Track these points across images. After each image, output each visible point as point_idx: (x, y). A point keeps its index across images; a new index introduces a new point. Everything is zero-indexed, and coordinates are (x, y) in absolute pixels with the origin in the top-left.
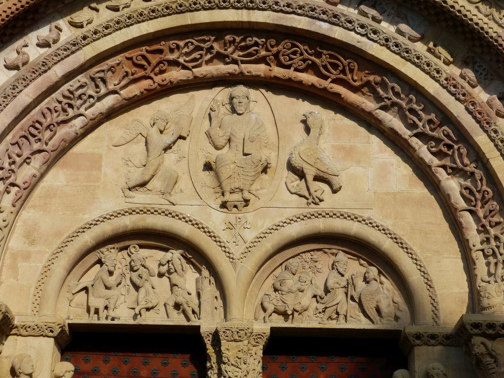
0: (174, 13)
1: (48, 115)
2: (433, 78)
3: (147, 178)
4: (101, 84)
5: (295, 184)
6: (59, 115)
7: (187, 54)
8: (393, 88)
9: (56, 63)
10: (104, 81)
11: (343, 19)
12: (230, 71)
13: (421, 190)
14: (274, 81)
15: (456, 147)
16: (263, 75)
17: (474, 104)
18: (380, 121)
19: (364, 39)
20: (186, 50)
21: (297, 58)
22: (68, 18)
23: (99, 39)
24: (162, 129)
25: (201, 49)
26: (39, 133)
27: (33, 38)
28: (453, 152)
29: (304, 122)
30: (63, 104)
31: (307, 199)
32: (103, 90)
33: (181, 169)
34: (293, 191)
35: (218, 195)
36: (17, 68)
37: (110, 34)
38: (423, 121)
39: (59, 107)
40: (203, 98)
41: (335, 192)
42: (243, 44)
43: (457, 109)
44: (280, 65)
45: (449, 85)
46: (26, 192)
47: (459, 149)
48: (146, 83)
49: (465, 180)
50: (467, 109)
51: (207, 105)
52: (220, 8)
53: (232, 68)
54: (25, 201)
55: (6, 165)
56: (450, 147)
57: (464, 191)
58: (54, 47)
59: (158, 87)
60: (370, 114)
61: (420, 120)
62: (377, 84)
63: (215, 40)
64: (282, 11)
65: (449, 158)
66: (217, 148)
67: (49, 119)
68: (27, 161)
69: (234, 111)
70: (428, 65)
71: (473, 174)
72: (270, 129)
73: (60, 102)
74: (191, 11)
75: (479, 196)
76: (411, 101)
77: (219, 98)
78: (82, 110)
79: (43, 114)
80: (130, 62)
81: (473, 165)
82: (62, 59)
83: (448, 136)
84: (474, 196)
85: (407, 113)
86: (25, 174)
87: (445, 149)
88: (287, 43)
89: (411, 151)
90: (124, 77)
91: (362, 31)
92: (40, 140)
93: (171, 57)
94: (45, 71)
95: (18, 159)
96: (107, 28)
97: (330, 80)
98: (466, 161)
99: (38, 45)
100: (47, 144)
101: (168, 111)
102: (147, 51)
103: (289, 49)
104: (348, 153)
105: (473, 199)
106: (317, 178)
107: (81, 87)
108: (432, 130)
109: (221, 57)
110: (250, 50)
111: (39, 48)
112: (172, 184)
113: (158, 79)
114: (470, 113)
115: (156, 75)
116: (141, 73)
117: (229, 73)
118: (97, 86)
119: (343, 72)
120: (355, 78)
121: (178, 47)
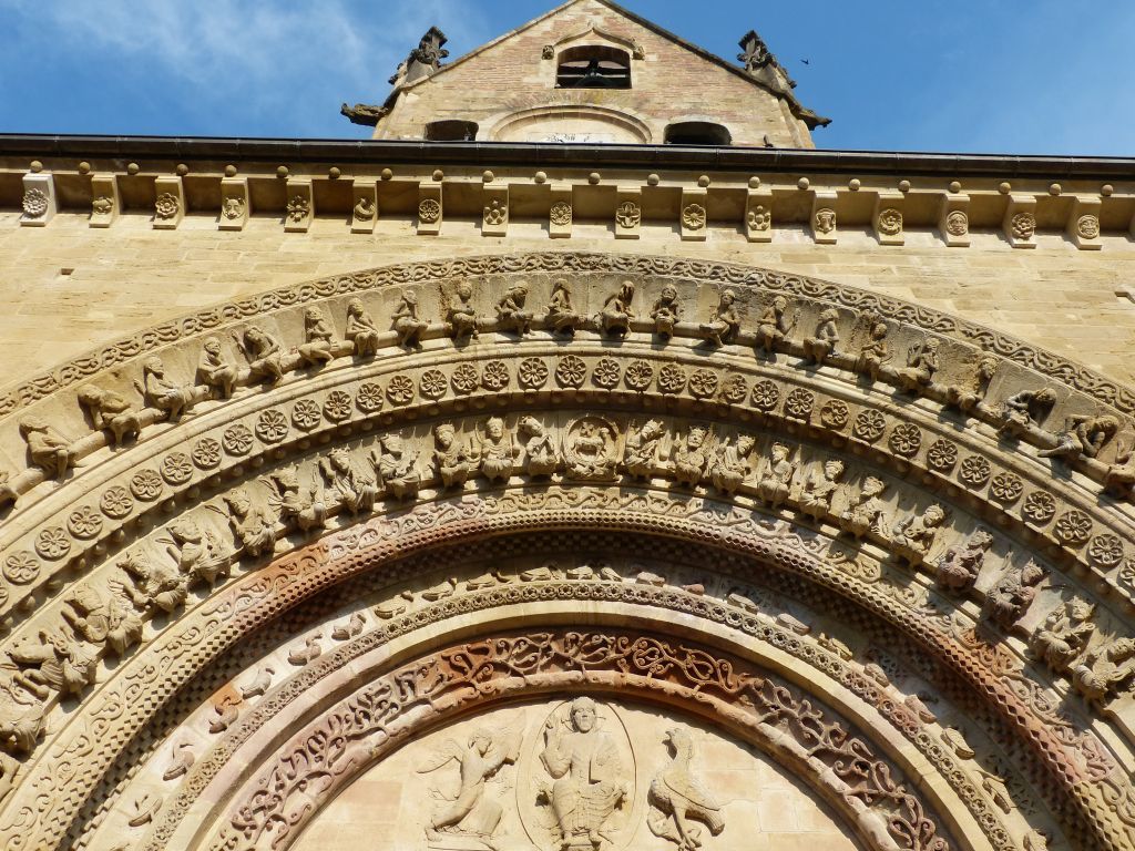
0: (504, 604)
1: (336, 725)
2: (831, 676)
3: (460, 812)
4: (408, 690)
5: (661, 823)
6: (350, 727)
7: (519, 656)
8: (780, 693)
9: (353, 658)
10: (412, 685)
11: (710, 609)
12: (572, 678)
13: (831, 831)
14: (627, 691)
15: (873, 765)
16: (613, 683)
17: (889, 705)
18: (765, 738)
19: (739, 632)
20: (517, 651)
21: (656, 660)
22: (375, 607)
23: (410, 631)
24: (483, 750)
25: (536, 650)
26: (322, 748)
27: (329, 627)
28: (871, 773)
29: (668, 743)
30: (357, 711)
31: (678, 843)
32: (410, 698)
33: (507, 803)
34: (659, 832)
35: (556, 838)
36: (303, 662)
37: (424, 625)
38: (823, 734)
39: (352, 716)
40: (536, 714)
41: (715, 833)
42: (588, 644)
43: (868, 713)
44: (635, 670)
45: (853, 683)
46: (293, 829)
47: (877, 768)
48: (465, 692)
49: (892, 811)
50: (881, 712)
51: (541, 722)
52: (560, 598)
53: (574, 674)
54: (291, 843)
55: (272, 789)
56: (864, 766)
57: (893, 827)
58: (353, 639)
59: (481, 697)
60: (752, 729)
61: (820, 733)
62: (758, 689)
63: (553, 639)
64: (635, 601)
65: (865, 783)
66: (554, 776)
67: (337, 732)
68: (300, 785)
69: (576, 728)
70: (823, 660)
71: (902, 801)
72: (625, 754)
73: (353, 710)
74: (525, 601)
75: (916, 832)
76: (805, 708)
77: (558, 714)
78: (381, 723)
79: (330, 723)
80: (446, 663)
81: (901, 788)
82: (362, 653)
83: (860, 751)
84: (909, 832)
85: (802, 724)
86: (295, 804)
87: (858, 770)
88: (642, 641)
89: (812, 776)
90: (438, 682)
91: (736, 623)
92: (321, 758)
93: (498, 659)
94: (339, 667)
95: (289, 784)
96: (421, 618)
97: (698, 687)
98: (890, 783)
99: (334, 637)
100: (330, 765)
101: (492, 730)
102: (469, 650)
103: (644, 650)
104: (729, 781)
105: (908, 837)
106: (691, 815)
107: (383, 691)
108: (838, 745)
109: (560, 661)
110: (597, 651)
111: (334, 641)
112: (494, 821)
113: (481, 686)
114: (886, 717)
115: (479, 681)
116: (459, 678)
117: (570, 681)
118: (403, 692)
119: (714, 676)
120: (730, 683)
121: (507, 646)
